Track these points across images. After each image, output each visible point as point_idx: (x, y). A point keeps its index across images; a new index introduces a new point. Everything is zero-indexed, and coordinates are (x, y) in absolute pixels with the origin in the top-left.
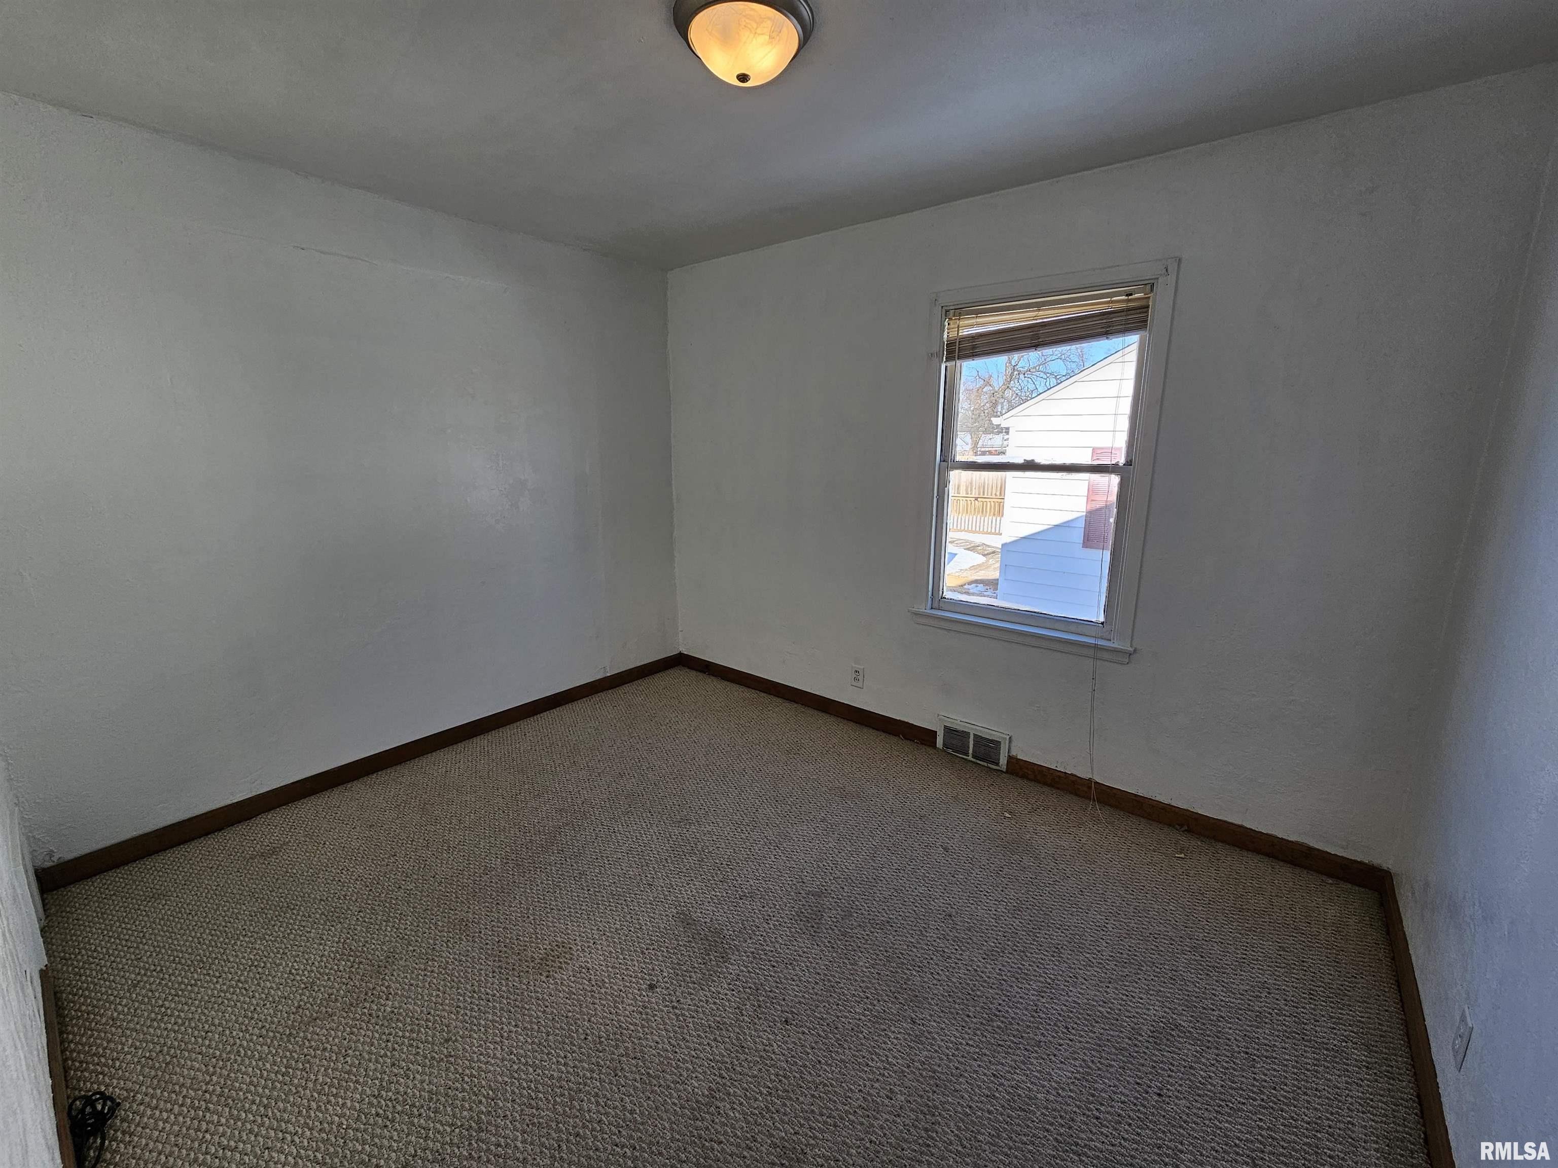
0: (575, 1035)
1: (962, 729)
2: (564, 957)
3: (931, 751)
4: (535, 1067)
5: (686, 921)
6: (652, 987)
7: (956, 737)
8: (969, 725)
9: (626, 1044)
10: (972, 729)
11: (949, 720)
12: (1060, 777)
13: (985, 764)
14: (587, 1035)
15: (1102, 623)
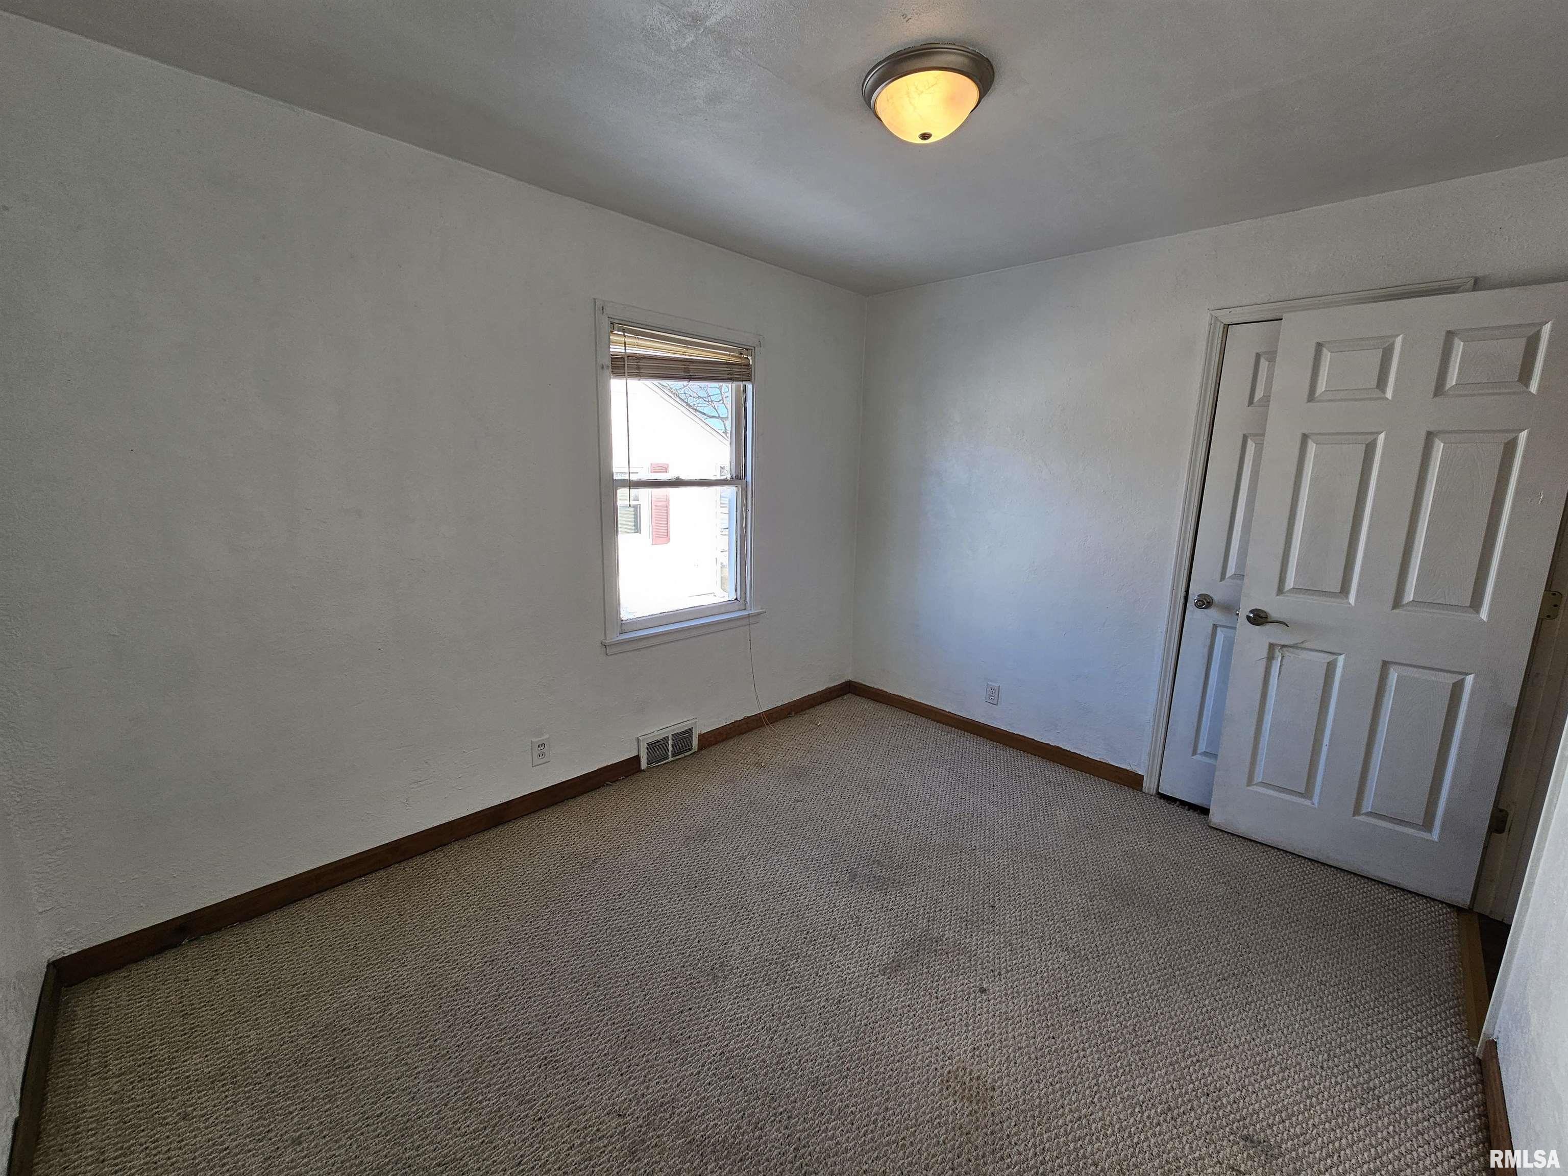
0: (1053, 1047)
1: (661, 737)
2: (962, 1077)
3: (642, 775)
4: (1097, 1076)
5: (894, 968)
6: (983, 991)
7: (657, 748)
8: (664, 731)
9: (1047, 1006)
10: (669, 731)
11: (649, 736)
12: (731, 728)
13: (683, 755)
14: (1049, 1037)
15: (736, 599)
